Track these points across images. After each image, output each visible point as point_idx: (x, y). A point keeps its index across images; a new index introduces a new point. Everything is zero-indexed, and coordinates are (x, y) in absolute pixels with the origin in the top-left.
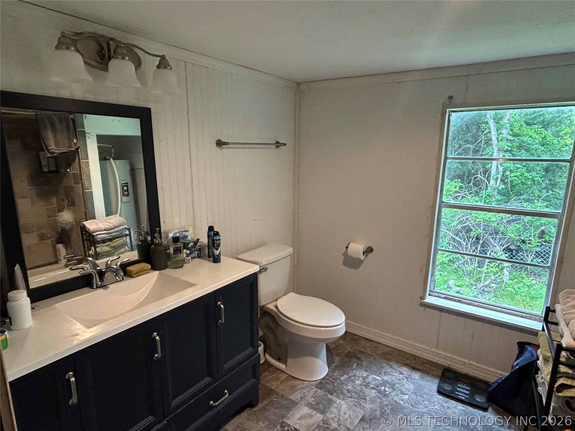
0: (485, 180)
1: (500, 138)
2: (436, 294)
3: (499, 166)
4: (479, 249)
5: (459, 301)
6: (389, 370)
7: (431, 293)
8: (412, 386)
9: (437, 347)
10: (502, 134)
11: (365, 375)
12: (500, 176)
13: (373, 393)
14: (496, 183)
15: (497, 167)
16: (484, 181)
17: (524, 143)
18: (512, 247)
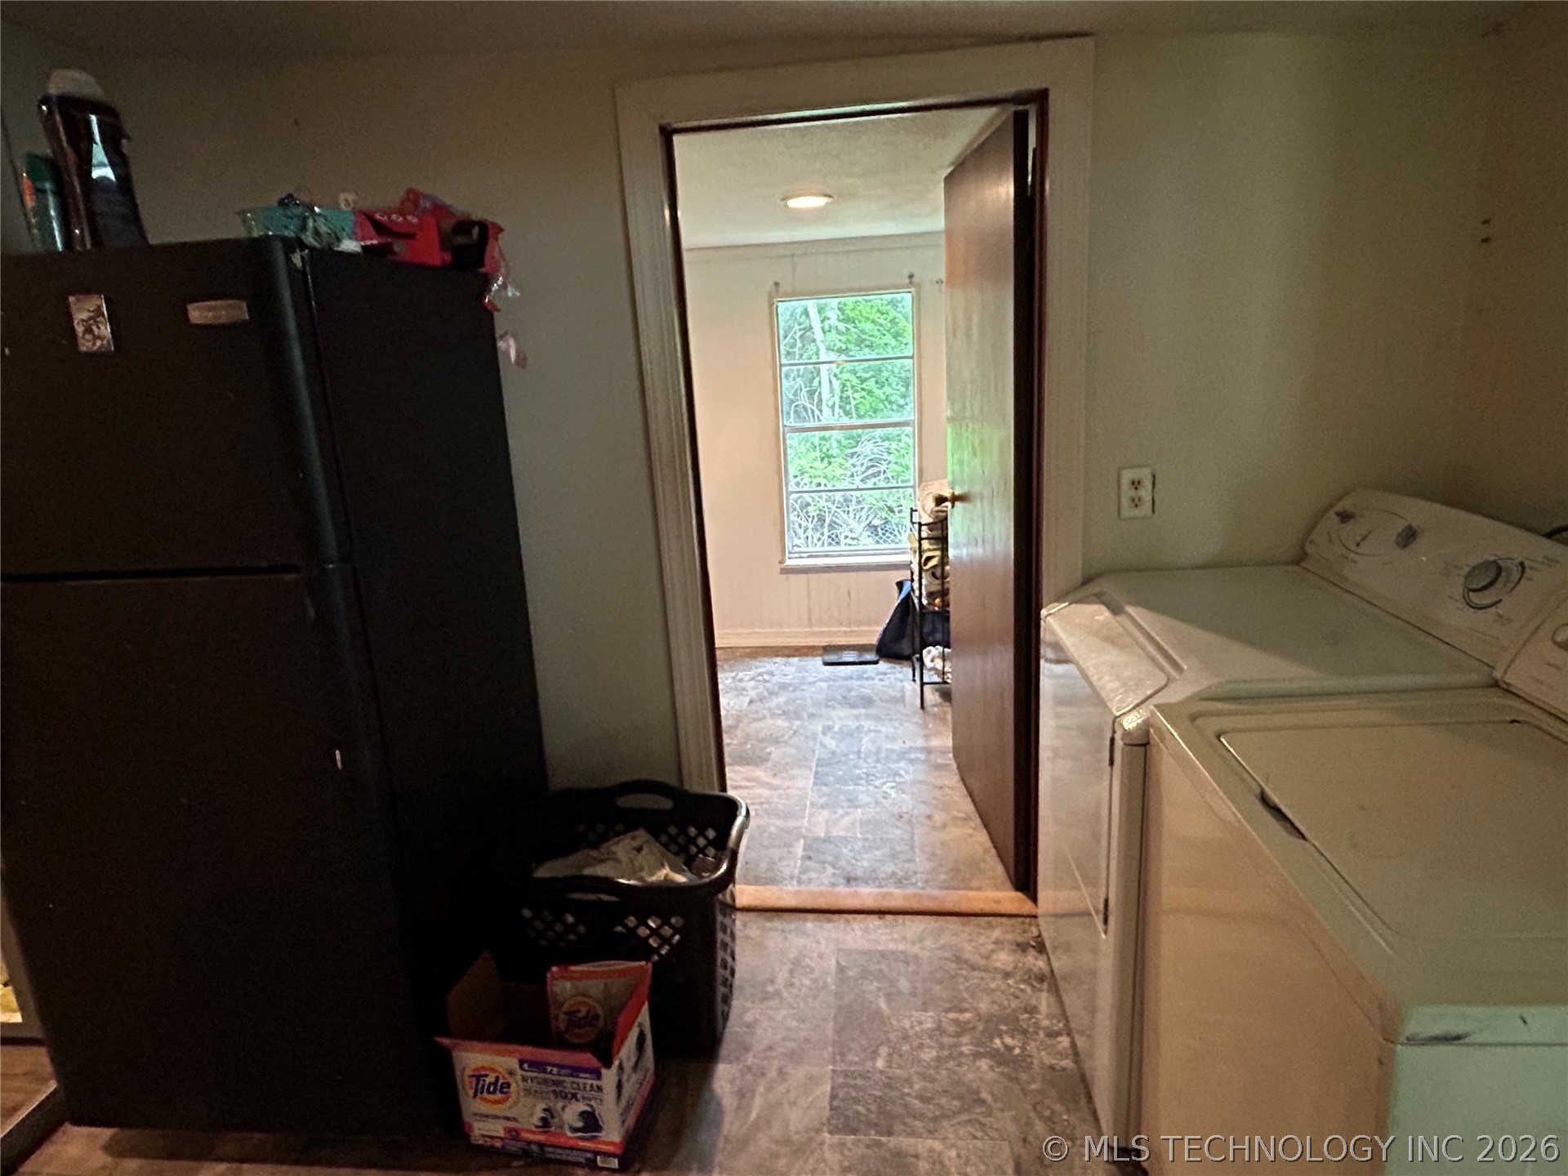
0: (815, 408)
1: (827, 328)
2: (796, 555)
3: (834, 379)
4: (826, 534)
5: (826, 556)
6: (757, 664)
7: (792, 555)
8: (793, 669)
9: (810, 625)
10: (829, 319)
11: (733, 674)
12: (837, 399)
13: (752, 683)
14: (833, 411)
15: (830, 382)
16: (813, 412)
17: (865, 333)
18: (876, 522)
